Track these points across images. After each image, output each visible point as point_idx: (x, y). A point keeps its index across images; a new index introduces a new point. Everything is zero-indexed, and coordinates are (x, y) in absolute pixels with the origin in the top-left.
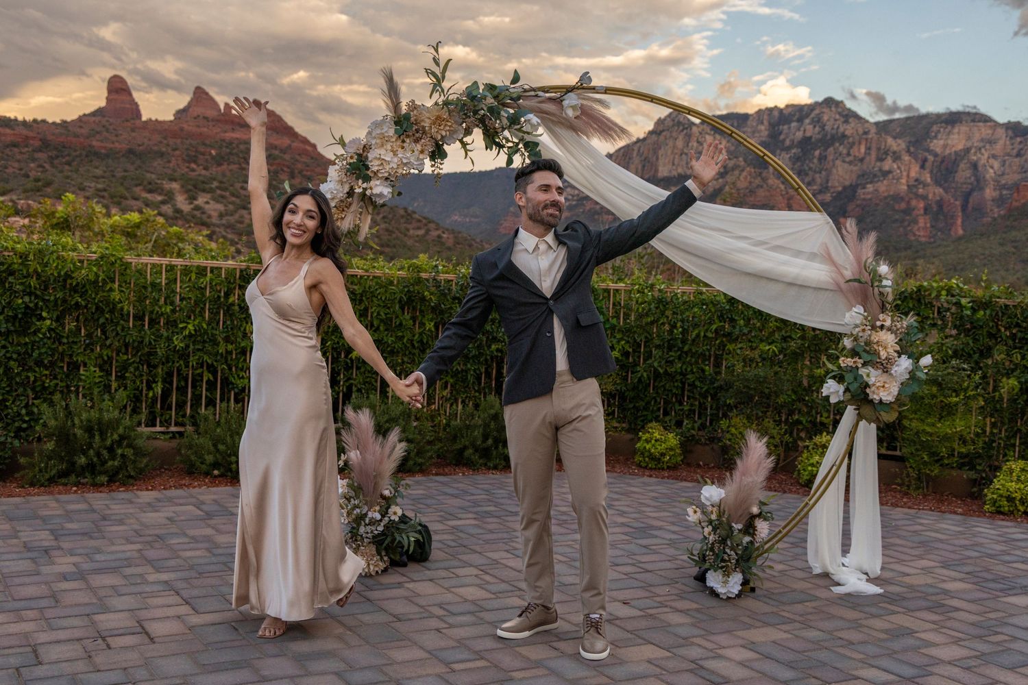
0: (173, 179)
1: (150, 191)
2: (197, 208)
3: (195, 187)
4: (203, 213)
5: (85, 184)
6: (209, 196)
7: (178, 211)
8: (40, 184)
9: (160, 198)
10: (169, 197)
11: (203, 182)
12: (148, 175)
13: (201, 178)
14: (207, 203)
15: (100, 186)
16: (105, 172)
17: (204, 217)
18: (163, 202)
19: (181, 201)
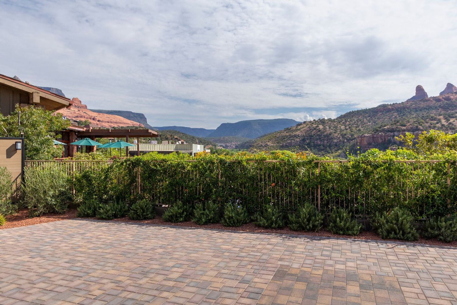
0: (440, 115)
1: (432, 120)
2: (450, 123)
3: (449, 116)
4: (453, 125)
5: (410, 120)
6: (455, 119)
7: (443, 125)
8: (396, 122)
9: (436, 122)
10: (439, 121)
11: (452, 114)
12: (431, 115)
13: (451, 113)
14: (454, 121)
15: (414, 120)
16: (416, 116)
17: (453, 126)
18: (437, 123)
19: (444, 122)
